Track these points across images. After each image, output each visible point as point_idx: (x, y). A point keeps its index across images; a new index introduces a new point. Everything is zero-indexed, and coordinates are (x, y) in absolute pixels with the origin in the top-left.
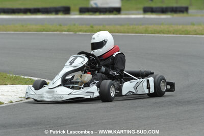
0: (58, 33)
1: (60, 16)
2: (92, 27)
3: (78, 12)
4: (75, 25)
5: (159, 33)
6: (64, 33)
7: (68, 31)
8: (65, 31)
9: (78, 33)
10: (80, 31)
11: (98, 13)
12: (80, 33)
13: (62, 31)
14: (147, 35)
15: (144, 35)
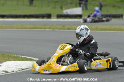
0: (43, 30)
1: (45, 20)
2: (64, 26)
3: (56, 17)
4: (53, 25)
5: (104, 30)
6: (47, 30)
7: (49, 29)
8: (47, 29)
9: (55, 30)
10: (57, 29)
11: (68, 18)
12: (57, 30)
13: (46, 29)
14: (97, 31)
15: (95, 31)
